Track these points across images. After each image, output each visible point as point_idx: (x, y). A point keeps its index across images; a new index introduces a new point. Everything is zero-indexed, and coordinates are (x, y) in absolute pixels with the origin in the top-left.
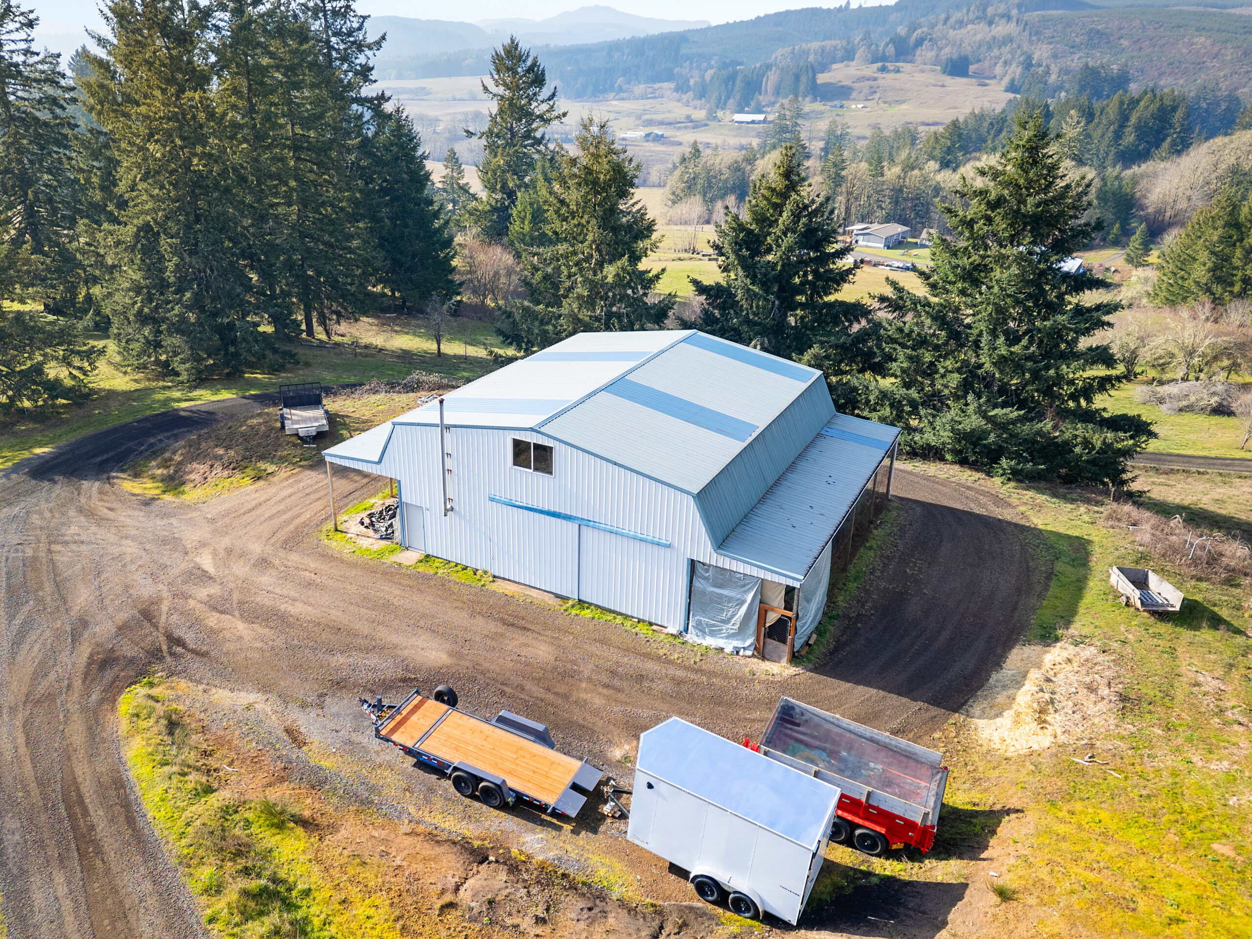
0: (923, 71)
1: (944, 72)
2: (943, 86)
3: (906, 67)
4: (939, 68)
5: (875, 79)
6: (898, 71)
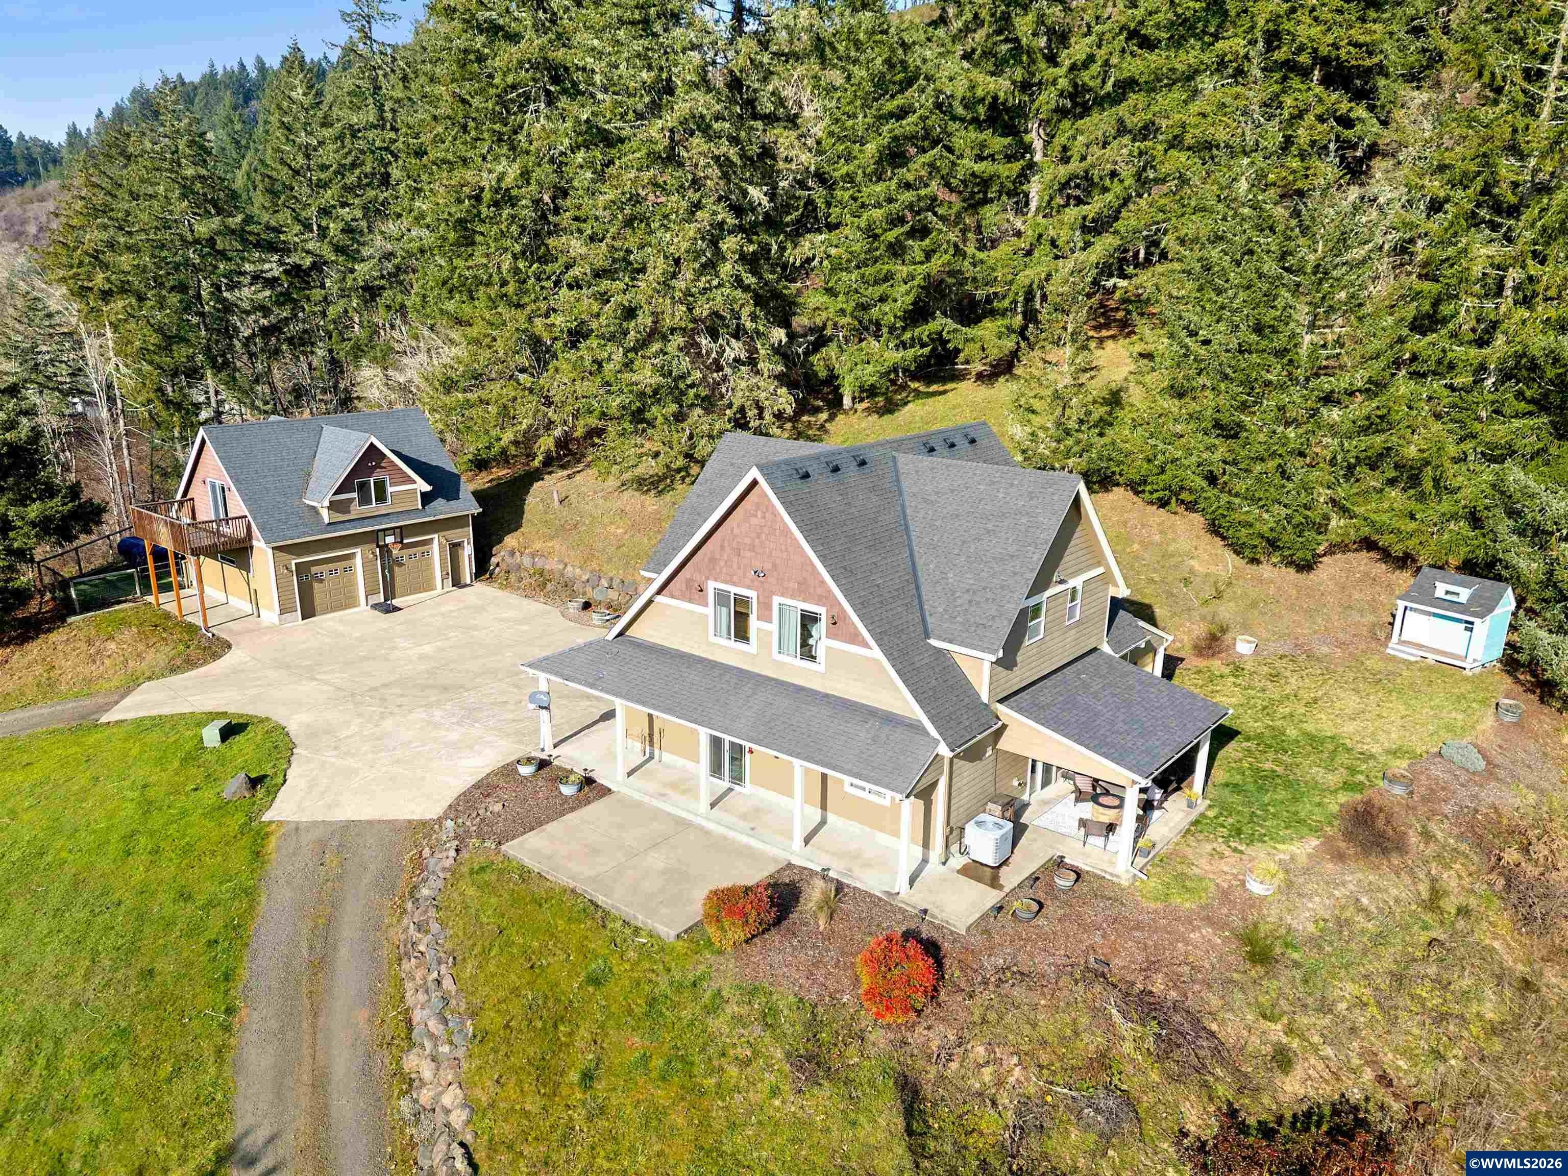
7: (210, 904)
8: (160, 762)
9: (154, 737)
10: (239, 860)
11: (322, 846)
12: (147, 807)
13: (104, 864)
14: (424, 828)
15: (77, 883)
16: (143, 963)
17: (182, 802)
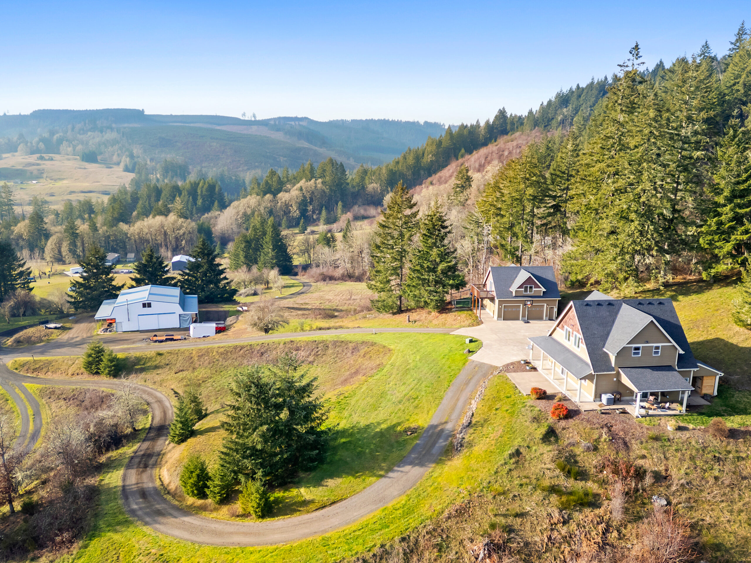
0: (69, 160)
1: (83, 160)
2: (85, 169)
3: (56, 157)
4: (78, 157)
5: (38, 165)
6: (52, 160)
7: (453, 370)
8: (457, 344)
9: (458, 339)
10: (461, 364)
11: (476, 365)
12: (450, 351)
13: (439, 359)
14: (496, 368)
15: (434, 360)
16: (439, 375)
17: (457, 352)
